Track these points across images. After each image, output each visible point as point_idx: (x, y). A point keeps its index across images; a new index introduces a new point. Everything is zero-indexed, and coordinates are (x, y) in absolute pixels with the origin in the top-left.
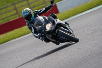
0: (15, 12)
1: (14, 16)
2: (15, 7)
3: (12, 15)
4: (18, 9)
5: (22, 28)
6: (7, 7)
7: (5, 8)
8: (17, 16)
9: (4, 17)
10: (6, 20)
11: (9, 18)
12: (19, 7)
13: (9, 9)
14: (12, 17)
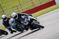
0: (32, 4)
1: (32, 7)
2: (32, 2)
3: (31, 6)
4: (34, 3)
5: (36, 13)
6: (28, 2)
7: (27, 2)
8: (33, 6)
9: (26, 7)
10: (27, 9)
11: (29, 8)
12: (34, 2)
13: (29, 3)
14: (31, 7)
